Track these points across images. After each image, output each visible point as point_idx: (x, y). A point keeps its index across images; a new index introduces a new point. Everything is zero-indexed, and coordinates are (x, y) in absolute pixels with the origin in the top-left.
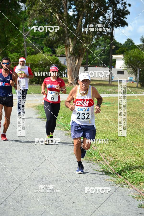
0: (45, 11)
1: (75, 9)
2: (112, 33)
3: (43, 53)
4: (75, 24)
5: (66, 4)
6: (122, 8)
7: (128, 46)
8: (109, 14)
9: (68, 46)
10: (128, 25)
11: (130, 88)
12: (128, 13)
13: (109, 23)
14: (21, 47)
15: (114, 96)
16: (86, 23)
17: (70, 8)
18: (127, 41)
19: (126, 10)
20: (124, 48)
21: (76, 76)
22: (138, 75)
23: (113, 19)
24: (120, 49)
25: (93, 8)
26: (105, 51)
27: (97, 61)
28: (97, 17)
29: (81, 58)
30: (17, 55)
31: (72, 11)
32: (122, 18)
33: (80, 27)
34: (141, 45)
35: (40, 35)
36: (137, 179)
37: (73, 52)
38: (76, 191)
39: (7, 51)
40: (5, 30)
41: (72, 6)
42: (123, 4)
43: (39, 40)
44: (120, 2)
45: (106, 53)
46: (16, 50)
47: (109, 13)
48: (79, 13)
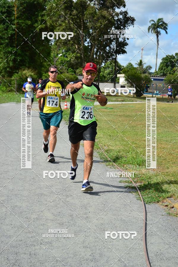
0: (68, 43)
1: (89, 42)
2: (115, 59)
3: (68, 73)
5: (83, 38)
6: (122, 41)
8: (114, 45)
11: (129, 98)
12: (126, 44)
13: (114, 52)
15: (116, 103)
16: (97, 51)
17: (86, 40)
19: (125, 42)
20: (126, 69)
23: (116, 49)
24: (123, 70)
28: (105, 47)
31: (87, 43)
32: (122, 48)
33: (93, 53)
34: (137, 67)
42: (123, 38)
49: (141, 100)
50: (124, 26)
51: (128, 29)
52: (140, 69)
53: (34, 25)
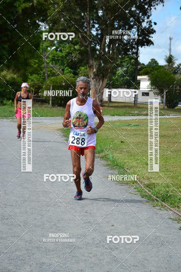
0: (68, 30)
1: (98, 29)
2: (137, 53)
3: (63, 74)
4: (99, 44)
5: (89, 23)
6: (147, 27)
7: (152, 66)
8: (134, 34)
9: (92, 67)
10: (154, 45)
12: (153, 32)
13: (134, 43)
14: (41, 68)
17: (94, 27)
18: (150, 61)
19: (151, 28)
20: (148, 68)
21: (100, 98)
22: (165, 96)
23: (138, 38)
24: (143, 70)
25: (117, 27)
26: (128, 72)
27: (120, 82)
29: (105, 79)
30: (37, 77)
31: (95, 30)
32: (147, 37)
33: (104, 46)
34: (166, 66)
35: (60, 56)
36: (175, 202)
37: (97, 73)
38: (113, 214)
39: (27, 73)
40: (24, 50)
41: (95, 24)
42: (149, 23)
43: (59, 62)
44: (145, 20)
45: (129, 74)
46: (35, 72)
47: (134, 32)
48: (103, 32)
49: (175, 113)
50: (150, 6)
51: (155, 8)
52: (169, 68)
53: (15, 4)
